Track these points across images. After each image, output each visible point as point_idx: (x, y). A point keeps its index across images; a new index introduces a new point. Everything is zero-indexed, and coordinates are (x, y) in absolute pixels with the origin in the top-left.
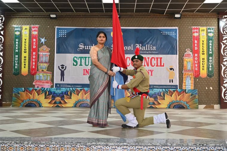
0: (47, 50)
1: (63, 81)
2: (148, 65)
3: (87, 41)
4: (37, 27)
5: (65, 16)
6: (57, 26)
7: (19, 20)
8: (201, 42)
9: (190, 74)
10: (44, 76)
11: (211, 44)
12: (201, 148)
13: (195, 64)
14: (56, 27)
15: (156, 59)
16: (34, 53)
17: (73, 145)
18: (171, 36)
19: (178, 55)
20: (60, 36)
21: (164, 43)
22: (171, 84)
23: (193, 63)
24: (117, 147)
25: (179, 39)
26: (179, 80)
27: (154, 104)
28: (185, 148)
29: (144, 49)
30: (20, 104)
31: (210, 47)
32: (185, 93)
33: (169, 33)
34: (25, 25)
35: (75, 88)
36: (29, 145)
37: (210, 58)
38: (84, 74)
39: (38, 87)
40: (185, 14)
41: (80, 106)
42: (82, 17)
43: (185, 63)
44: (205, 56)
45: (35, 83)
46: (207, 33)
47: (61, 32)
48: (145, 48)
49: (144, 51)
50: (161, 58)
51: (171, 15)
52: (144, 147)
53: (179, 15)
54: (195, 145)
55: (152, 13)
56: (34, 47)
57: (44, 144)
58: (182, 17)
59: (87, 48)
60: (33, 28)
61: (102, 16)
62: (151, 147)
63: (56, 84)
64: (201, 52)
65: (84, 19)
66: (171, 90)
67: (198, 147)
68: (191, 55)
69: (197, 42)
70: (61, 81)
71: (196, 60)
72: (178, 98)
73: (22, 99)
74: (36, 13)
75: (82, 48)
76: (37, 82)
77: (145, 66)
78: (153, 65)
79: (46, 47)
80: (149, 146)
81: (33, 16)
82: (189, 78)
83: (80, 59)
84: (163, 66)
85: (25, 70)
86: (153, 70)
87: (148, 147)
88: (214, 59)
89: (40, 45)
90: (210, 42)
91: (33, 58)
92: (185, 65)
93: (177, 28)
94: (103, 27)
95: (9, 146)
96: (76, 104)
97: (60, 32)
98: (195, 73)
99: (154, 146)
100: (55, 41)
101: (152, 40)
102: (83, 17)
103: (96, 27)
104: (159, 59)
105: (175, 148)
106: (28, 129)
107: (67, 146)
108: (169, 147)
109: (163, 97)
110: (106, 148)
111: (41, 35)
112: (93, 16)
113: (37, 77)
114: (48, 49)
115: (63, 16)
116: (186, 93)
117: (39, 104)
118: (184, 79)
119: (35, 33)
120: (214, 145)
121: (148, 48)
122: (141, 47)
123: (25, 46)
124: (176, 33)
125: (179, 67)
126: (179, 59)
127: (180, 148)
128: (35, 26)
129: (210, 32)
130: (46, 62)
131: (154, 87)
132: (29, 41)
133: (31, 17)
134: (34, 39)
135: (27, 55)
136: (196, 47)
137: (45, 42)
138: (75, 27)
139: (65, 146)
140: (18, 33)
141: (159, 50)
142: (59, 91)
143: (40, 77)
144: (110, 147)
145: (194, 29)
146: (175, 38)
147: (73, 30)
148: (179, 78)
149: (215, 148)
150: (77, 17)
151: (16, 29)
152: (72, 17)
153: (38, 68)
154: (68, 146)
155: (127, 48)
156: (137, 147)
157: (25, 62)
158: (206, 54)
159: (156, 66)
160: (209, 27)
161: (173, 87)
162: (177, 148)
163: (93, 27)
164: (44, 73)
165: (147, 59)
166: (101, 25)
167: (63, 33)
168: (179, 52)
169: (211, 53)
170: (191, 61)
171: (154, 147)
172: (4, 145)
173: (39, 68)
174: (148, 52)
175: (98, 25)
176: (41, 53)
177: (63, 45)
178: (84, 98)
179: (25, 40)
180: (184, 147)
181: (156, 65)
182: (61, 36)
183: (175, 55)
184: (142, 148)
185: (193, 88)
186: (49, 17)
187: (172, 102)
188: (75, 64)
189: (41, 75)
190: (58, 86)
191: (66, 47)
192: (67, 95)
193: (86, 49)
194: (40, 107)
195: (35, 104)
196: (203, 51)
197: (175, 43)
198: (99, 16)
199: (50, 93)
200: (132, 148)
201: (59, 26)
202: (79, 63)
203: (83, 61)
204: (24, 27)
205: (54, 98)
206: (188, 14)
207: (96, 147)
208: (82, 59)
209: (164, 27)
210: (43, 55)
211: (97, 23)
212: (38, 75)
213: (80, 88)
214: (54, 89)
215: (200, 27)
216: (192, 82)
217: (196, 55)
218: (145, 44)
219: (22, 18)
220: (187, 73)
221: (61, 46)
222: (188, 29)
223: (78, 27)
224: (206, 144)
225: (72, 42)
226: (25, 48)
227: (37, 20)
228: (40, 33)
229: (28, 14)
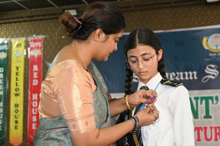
4: (40, 41)
7: (5, 28)
16: (35, 96)
34: (17, 37)
42: (134, 11)
56: (35, 82)
60: (33, 41)
61: (180, 4)
65: (138, 13)
81: (32, 17)
85: (16, 134)
91: (32, 107)
94: (182, 28)
102: (136, 11)
103: (167, 29)
111: (48, 57)
123: (17, 81)
128: (36, 37)
132: (25, 70)
133: (29, 19)
134: (35, 66)
135: (20, 100)
140: (2, 56)
157: (17, 116)
163: (161, 29)
175: (171, 25)
179: (17, 68)
198: (173, 4)
204: (15, 42)
211: (168, 21)
219: (10, 23)
226: (17, 85)
227: (41, 26)
228: (46, 52)
229: (23, 13)
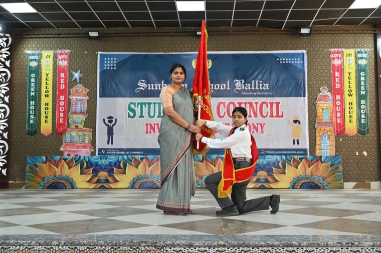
0: (84, 92)
1: (112, 143)
2: (256, 116)
3: (152, 76)
4: (66, 54)
5: (114, 34)
6: (101, 51)
7: (36, 42)
8: (346, 75)
9: (328, 129)
10: (79, 136)
11: (363, 78)
12: (350, 249)
13: (337, 112)
14: (99, 53)
15: (269, 105)
16: (62, 98)
17: (134, 246)
18: (295, 65)
19: (306, 98)
20: (105, 68)
21: (283, 77)
22: (296, 146)
23: (333, 111)
24: (207, 249)
25: (308, 69)
26: (310, 140)
27: (267, 181)
28: (322, 250)
29: (249, 88)
30: (39, 183)
31: (362, 83)
32: (319, 162)
33: (291, 61)
34: (47, 49)
35: (133, 156)
36: (60, 247)
37: (363, 102)
38: (147, 132)
39: (69, 155)
40: (318, 27)
41: (140, 186)
42: (142, 36)
43: (319, 111)
44: (354, 99)
45: (64, 147)
46: (357, 59)
47: (107, 60)
48: (251, 87)
49: (248, 91)
50: (278, 104)
51: (294, 31)
52: (253, 248)
53: (307, 29)
54: (339, 244)
55: (261, 27)
56: (62, 87)
57: (84, 245)
58: (312, 32)
59: (151, 87)
60: (61, 54)
61: (177, 34)
62: (266, 249)
63: (100, 150)
64: (346, 93)
65: (145, 38)
66: (296, 157)
67: (345, 248)
68: (329, 97)
69: (339, 76)
70: (108, 143)
71: (339, 106)
72: (309, 170)
73: (43, 175)
74: (65, 30)
75: (144, 88)
76: (68, 146)
77: (250, 116)
78: (265, 114)
79: (83, 87)
80: (262, 246)
81: (59, 34)
82: (326, 137)
83: (139, 106)
84: (282, 116)
85: (46, 127)
86: (264, 124)
87: (260, 249)
88: (368, 103)
89: (72, 83)
90: (362, 74)
91: (60, 106)
92: (318, 114)
93: (304, 51)
94: (178, 52)
95: (26, 249)
96: (134, 183)
97: (105, 60)
98: (337, 128)
99: (270, 246)
100: (97, 76)
101: (262, 73)
102: (144, 36)
103: (167, 52)
104: (275, 105)
105: (305, 249)
106: (57, 223)
107: (124, 248)
108: (295, 249)
109: (283, 170)
110: (190, 250)
111: (73, 67)
112: (161, 34)
113: (67, 137)
114: (86, 91)
115: (111, 34)
116: (322, 163)
117: (72, 184)
118: (318, 138)
119: (64, 63)
120: (372, 243)
121: (255, 87)
122: (243, 85)
123: (47, 85)
124: (303, 60)
125: (309, 117)
126: (308, 104)
127: (315, 249)
128: (63, 51)
129: (362, 58)
130: (82, 113)
131: (267, 152)
132: (53, 76)
133: (57, 36)
134: (61, 74)
135: (49, 100)
136: (338, 83)
137: (80, 78)
138: (131, 52)
139: (121, 247)
140: (34, 64)
141: (274, 88)
142: (104, 162)
143: (72, 137)
144: (195, 248)
145: (334, 53)
146: (301, 68)
147: (127, 57)
148: (310, 136)
149: (373, 249)
150: (134, 35)
151: (31, 58)
152: (125, 35)
153: (68, 123)
154: (126, 248)
155: (220, 86)
156: (241, 249)
157: (47, 113)
158: (354, 95)
159: (270, 117)
160: (359, 50)
161: (299, 152)
162: (309, 249)
163: (162, 52)
164: (79, 131)
165: (254, 105)
166: (175, 49)
167: (110, 64)
168: (309, 92)
169: (363, 93)
170: (329, 108)
171: (270, 249)
172: (18, 247)
173: (70, 122)
174: (255, 94)
175: (170, 49)
176: (74, 98)
177: (110, 82)
178: (148, 172)
179: (47, 75)
180: (320, 248)
181: (269, 114)
182: (107, 69)
183: (302, 98)
184: (250, 250)
185: (333, 154)
186: (87, 36)
187: (298, 177)
188: (132, 114)
189: (74, 134)
190: (104, 153)
191: (117, 86)
192: (119, 167)
193: (149, 89)
194: (73, 188)
195: (64, 184)
196: (350, 91)
197: (302, 77)
198: (172, 34)
199: (90, 164)
200: (234, 250)
201: (104, 51)
202: (138, 114)
203: (145, 109)
204: (45, 53)
205: (96, 172)
206: (323, 27)
207: (173, 249)
208: (144, 106)
209: (282, 50)
210: (77, 100)
211: (168, 46)
212: (69, 135)
213: (140, 156)
214: (96, 159)
215: (343, 50)
216: (332, 143)
217: (338, 97)
218: (250, 80)
219: (40, 38)
220: (323, 128)
221: (108, 86)
222: (323, 53)
223: (135, 52)
224: (357, 243)
225: (126, 77)
226: (46, 88)
227: (67, 42)
228: (71, 63)
229: (51, 31)
